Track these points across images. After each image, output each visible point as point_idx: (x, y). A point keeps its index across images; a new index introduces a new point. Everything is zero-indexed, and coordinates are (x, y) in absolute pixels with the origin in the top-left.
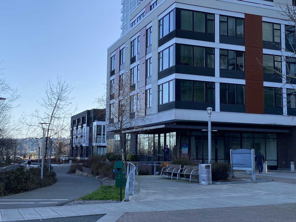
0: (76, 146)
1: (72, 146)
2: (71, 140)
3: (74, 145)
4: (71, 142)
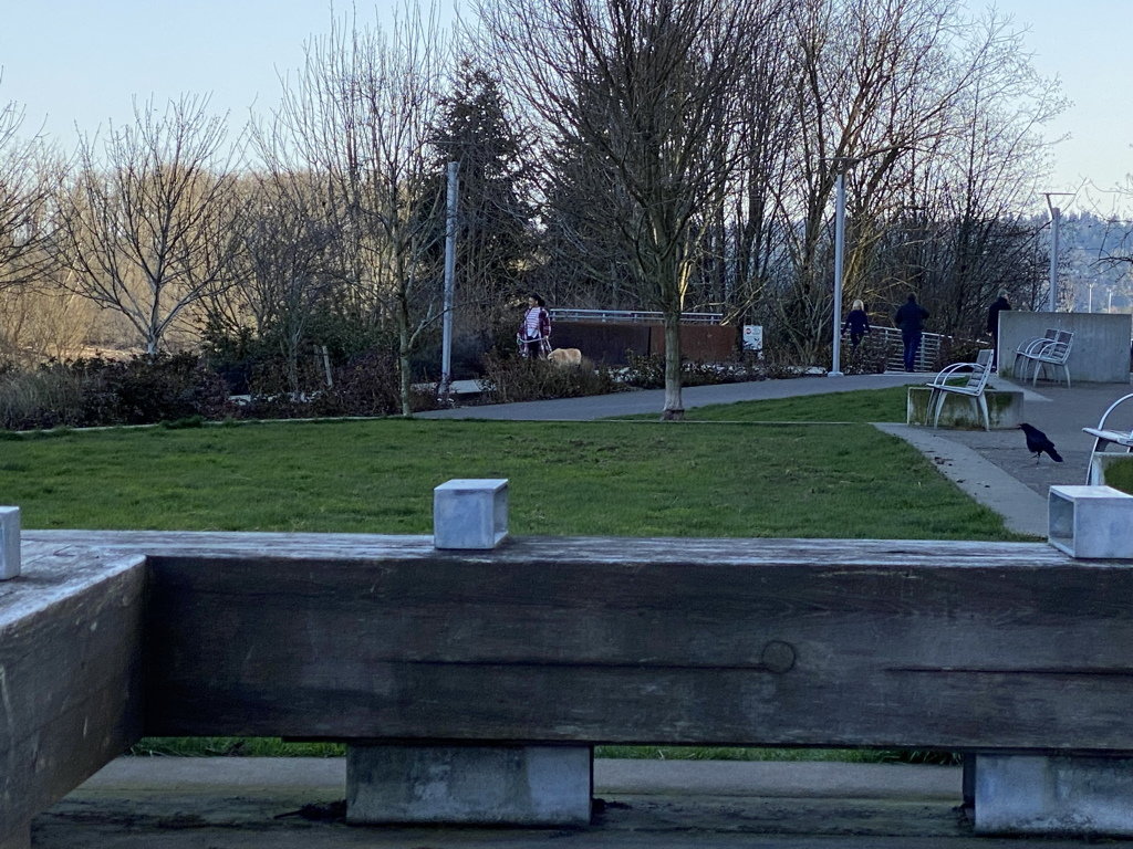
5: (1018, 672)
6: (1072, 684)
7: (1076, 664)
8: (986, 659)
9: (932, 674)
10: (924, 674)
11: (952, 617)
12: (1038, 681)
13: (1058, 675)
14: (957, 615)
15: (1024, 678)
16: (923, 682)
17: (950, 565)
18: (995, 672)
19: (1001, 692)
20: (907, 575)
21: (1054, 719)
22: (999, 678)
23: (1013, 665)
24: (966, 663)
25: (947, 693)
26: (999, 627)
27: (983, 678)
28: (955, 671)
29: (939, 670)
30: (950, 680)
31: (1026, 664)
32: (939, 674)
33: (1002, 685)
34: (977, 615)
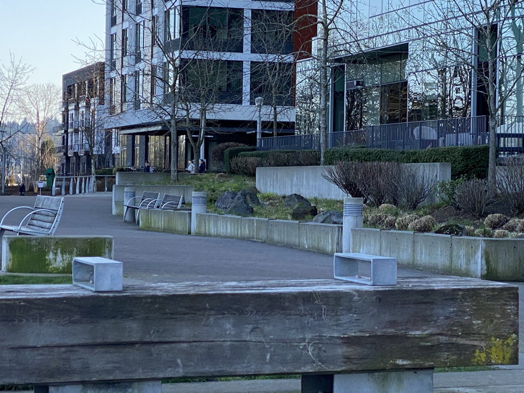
0: (76, 154)
1: (66, 154)
2: (64, 137)
3: (69, 151)
4: (63, 144)
5: (72, 346)
6: (97, 350)
7: (99, 340)
8: (57, 341)
9: (32, 349)
10: (28, 349)
11: (41, 321)
12: (82, 350)
13: (91, 347)
14: (43, 321)
15: (74, 349)
16: (27, 352)
17: (40, 297)
18: (61, 347)
19: (64, 356)
20: (20, 303)
21: (89, 367)
22: (63, 349)
23: (70, 343)
24: (49, 343)
25: (39, 358)
26: (64, 325)
27: (56, 350)
28: (43, 347)
29: (35, 347)
30: (40, 352)
31: (75, 342)
32: (35, 349)
33: (65, 352)
34: (53, 320)
